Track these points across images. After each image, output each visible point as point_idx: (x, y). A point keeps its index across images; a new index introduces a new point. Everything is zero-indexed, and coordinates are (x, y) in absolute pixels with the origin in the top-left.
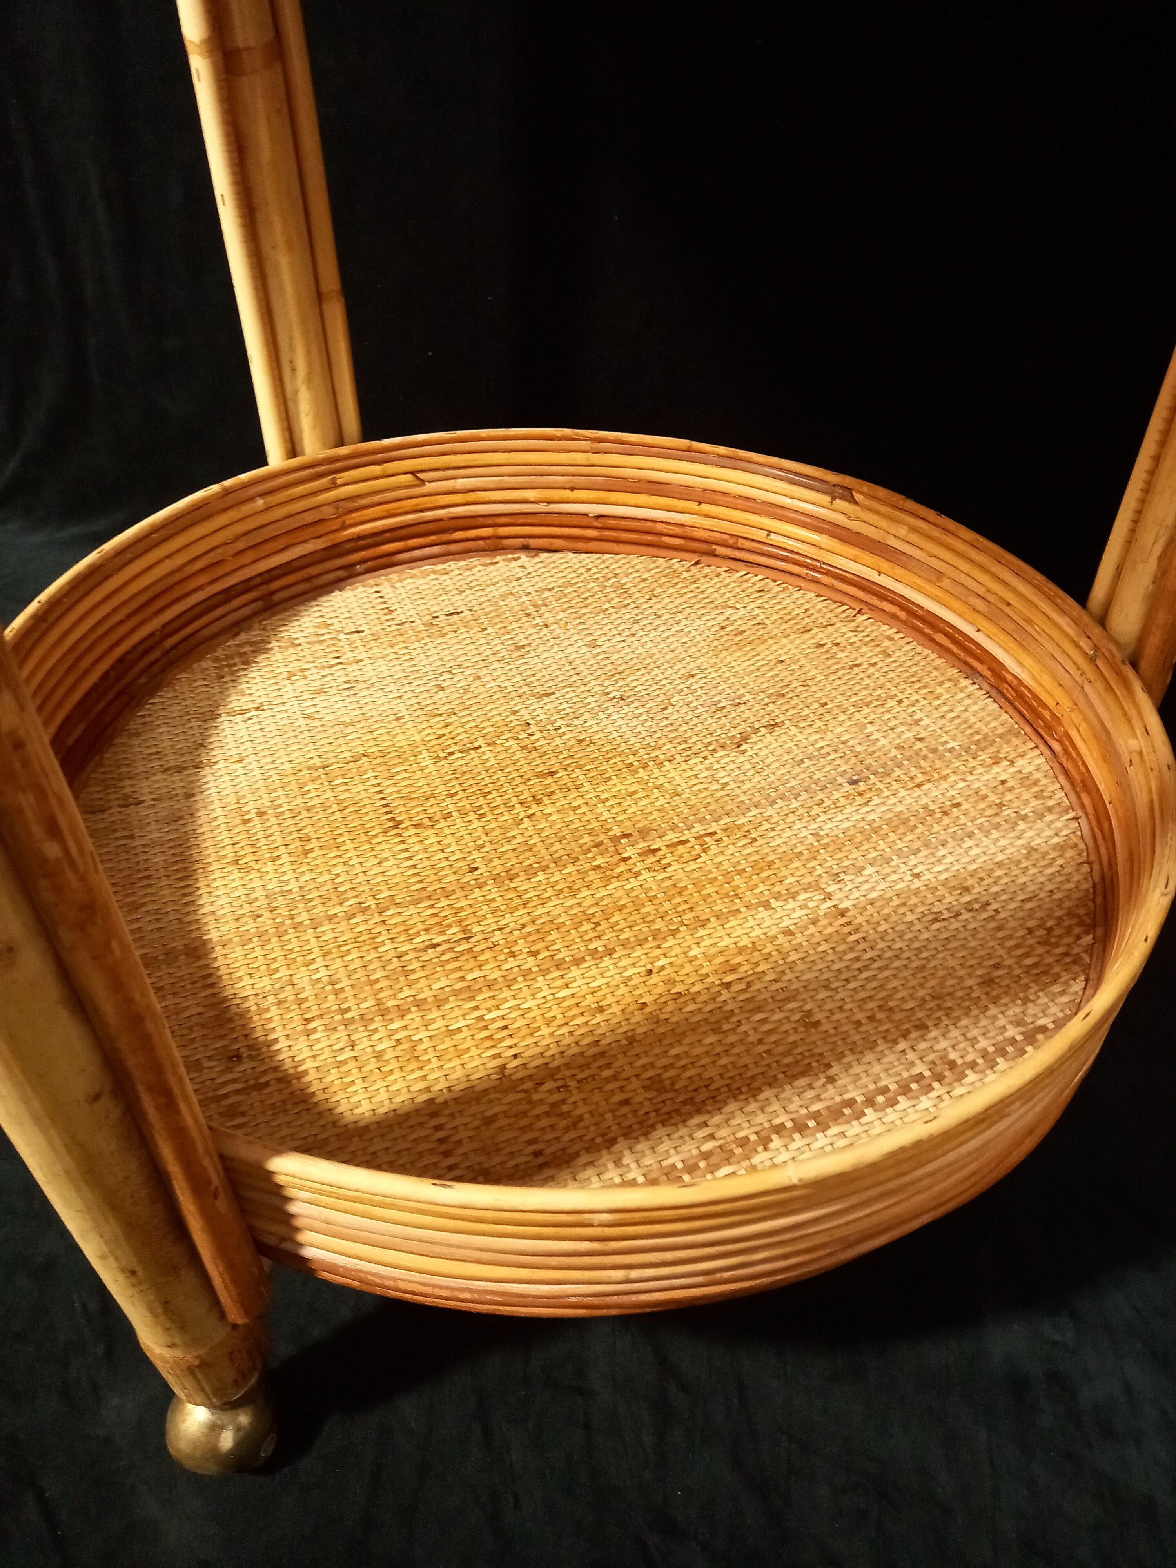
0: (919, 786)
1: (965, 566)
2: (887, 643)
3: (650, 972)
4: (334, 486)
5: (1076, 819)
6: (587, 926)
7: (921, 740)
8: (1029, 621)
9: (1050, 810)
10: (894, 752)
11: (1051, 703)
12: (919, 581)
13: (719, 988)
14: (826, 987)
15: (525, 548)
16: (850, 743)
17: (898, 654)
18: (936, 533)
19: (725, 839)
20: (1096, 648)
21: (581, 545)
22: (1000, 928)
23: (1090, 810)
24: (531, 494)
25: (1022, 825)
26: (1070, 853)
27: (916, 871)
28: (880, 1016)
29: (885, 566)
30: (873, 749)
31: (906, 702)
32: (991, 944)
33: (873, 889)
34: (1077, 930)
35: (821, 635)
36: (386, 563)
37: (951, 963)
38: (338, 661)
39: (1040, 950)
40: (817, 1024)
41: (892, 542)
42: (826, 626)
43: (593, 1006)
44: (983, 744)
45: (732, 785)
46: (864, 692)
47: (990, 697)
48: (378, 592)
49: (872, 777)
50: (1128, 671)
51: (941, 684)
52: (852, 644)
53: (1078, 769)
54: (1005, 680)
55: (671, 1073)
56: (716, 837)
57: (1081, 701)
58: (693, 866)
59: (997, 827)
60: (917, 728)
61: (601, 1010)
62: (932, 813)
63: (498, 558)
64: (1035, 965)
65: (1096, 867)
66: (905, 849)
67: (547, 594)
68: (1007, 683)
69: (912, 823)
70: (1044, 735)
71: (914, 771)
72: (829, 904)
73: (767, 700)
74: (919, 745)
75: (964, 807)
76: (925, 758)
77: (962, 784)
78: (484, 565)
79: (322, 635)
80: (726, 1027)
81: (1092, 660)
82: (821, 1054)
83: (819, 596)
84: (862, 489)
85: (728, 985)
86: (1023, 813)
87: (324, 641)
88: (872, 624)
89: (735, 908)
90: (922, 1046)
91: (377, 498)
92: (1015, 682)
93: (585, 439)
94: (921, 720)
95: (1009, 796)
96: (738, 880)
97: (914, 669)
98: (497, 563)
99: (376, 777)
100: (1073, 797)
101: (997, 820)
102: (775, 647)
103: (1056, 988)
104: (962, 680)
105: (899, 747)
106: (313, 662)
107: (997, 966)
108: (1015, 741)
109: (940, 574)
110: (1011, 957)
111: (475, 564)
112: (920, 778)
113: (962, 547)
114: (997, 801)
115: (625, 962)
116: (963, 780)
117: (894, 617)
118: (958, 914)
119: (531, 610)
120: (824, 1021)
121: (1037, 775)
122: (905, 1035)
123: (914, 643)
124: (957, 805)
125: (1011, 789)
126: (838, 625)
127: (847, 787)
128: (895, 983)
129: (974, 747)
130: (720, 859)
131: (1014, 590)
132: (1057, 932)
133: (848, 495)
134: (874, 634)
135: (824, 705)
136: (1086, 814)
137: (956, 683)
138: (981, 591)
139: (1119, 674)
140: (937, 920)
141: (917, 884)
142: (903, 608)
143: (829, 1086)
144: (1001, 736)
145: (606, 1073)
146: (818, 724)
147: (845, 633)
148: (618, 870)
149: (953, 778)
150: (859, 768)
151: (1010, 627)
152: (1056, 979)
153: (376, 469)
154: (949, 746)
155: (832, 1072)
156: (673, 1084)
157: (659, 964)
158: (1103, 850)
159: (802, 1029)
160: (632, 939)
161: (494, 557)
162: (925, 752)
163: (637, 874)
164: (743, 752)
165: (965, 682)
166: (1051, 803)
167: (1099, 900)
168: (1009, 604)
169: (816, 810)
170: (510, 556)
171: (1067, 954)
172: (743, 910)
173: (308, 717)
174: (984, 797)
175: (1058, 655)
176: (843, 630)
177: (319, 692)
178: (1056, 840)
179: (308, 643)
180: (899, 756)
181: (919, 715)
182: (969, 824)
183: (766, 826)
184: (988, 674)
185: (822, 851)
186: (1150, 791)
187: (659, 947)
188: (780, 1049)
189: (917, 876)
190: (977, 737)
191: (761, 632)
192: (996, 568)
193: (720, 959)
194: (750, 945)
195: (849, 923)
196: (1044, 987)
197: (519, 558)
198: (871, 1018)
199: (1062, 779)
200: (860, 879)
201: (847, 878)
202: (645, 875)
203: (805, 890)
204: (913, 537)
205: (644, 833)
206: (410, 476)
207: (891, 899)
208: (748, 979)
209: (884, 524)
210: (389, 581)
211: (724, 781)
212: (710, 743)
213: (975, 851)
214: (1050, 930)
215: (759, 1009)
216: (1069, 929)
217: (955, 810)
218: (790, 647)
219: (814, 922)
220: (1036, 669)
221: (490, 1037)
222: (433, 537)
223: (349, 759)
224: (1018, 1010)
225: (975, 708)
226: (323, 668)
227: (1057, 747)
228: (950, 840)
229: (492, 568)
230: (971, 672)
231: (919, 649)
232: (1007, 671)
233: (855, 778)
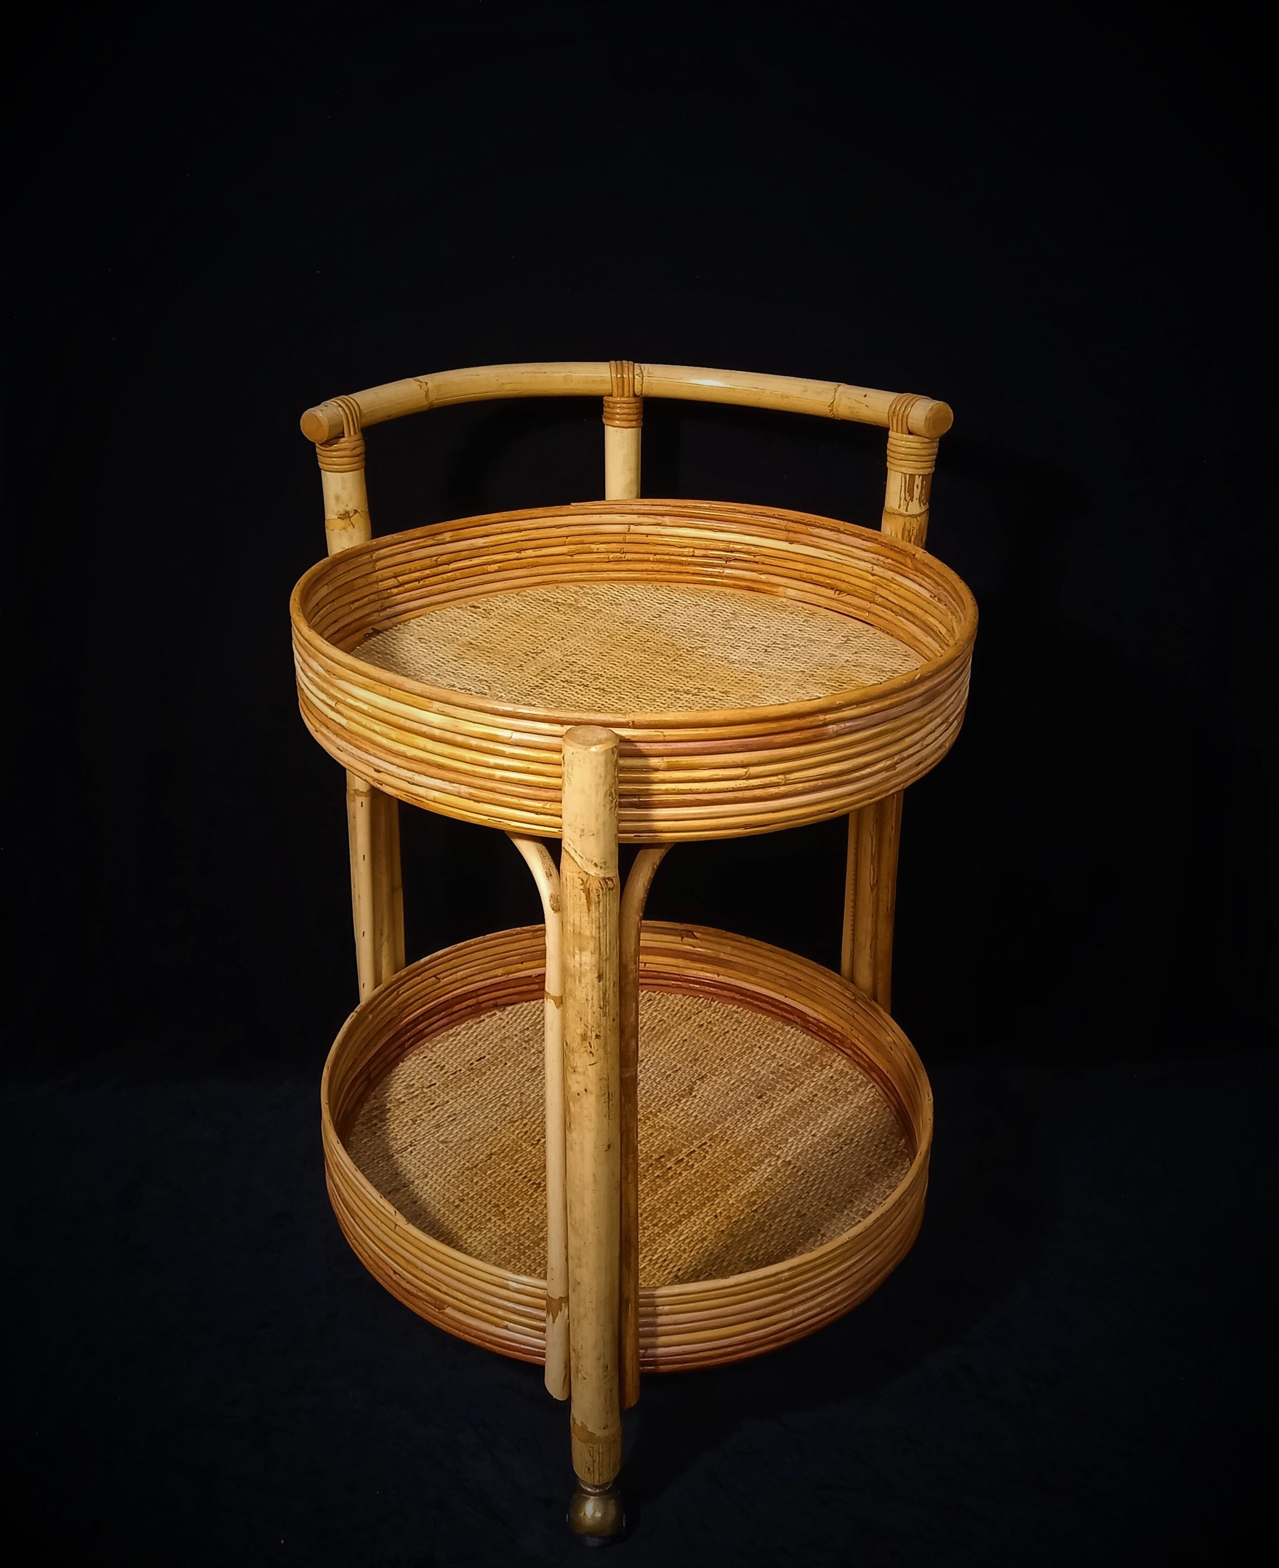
0: (793, 1090)
1: (770, 963)
2: (736, 1015)
3: (716, 1216)
4: (399, 995)
5: (873, 1087)
6: (672, 1206)
7: (781, 1066)
8: (815, 987)
9: (859, 1085)
10: (771, 1076)
11: (839, 1029)
12: (744, 975)
13: (752, 1214)
14: (801, 1198)
15: (496, 1006)
16: (747, 1077)
17: (745, 1021)
18: (749, 948)
19: (713, 1144)
20: (854, 994)
21: (529, 996)
22: (863, 1149)
23: (879, 1080)
24: (500, 971)
25: (850, 1097)
26: (878, 1105)
27: (813, 1133)
28: (830, 1203)
29: (721, 970)
30: (760, 1077)
31: (763, 1047)
32: (862, 1157)
33: (797, 1148)
34: (897, 1140)
35: (698, 1020)
36: (421, 1037)
37: (849, 1171)
38: (434, 1106)
39: (885, 1153)
40: (805, 1215)
41: (722, 956)
42: (698, 1013)
43: (700, 1239)
44: (813, 1059)
45: (700, 1116)
46: (739, 1047)
47: (804, 1033)
48: (425, 1057)
49: (767, 1092)
50: (873, 1003)
51: (776, 1032)
52: (718, 1020)
53: (865, 1061)
54: (810, 1022)
55: (753, 1255)
56: (708, 1144)
57: (855, 1024)
58: (705, 1162)
59: (839, 1101)
60: (776, 1060)
61: (705, 1239)
62: (806, 1103)
63: (482, 1017)
64: (885, 1161)
65: (892, 1107)
66: (802, 1124)
67: (527, 1033)
68: (811, 1023)
69: (799, 1110)
70: (839, 1046)
71: (786, 1084)
72: (780, 1161)
73: (690, 1065)
74: (782, 1069)
75: (819, 1095)
76: (788, 1075)
77: (812, 1084)
78: (477, 1023)
79: (413, 1092)
80: (766, 1229)
81: (854, 1001)
82: (813, 1227)
83: (684, 995)
84: (698, 930)
85: (756, 1211)
86: (848, 1090)
87: (417, 1095)
88: (722, 1006)
89: (738, 1176)
90: (855, 1209)
91: (417, 997)
92: (815, 1022)
93: (528, 931)
94: (775, 1055)
95: (838, 1084)
96: (731, 1163)
97: (758, 1027)
98: (484, 1020)
99: (508, 1164)
100: (868, 1076)
101: (838, 1098)
102: (677, 1033)
103: (899, 1168)
104: (785, 1027)
105: (772, 1073)
106: (420, 1110)
107: (869, 1166)
108: (828, 1054)
109: (756, 970)
110: (874, 1160)
111: (471, 1024)
112: (791, 1087)
113: (766, 953)
114: (834, 1088)
115: (701, 1216)
116: (812, 1081)
117: (733, 998)
118: (842, 1148)
119: (524, 1045)
120: (807, 1213)
121: (846, 1070)
122: (845, 1207)
123: (750, 1012)
124: (816, 1095)
125: (837, 1080)
126: (704, 1011)
127: (758, 1101)
128: (830, 1187)
129: (809, 1063)
130: (716, 1155)
131: (802, 972)
132: (888, 1143)
133: (691, 934)
134: (726, 1012)
135: (722, 1059)
136: (877, 1083)
137: (783, 1030)
138: (782, 975)
139: (870, 1005)
140: (833, 1154)
141: (816, 1140)
142: (737, 993)
143: (824, 1238)
144: (819, 1053)
145: (725, 1264)
146: (725, 1071)
147: (710, 1015)
148: (670, 1175)
149: (807, 1082)
150: (758, 1089)
151: (805, 992)
152: (897, 1164)
153: (418, 979)
154: (796, 1065)
155: (822, 1232)
156: (757, 1259)
157: (718, 1211)
158: (893, 1098)
159: (800, 1219)
160: (698, 1205)
161: (480, 1017)
162: (786, 1072)
163: (680, 1174)
164: (695, 1096)
165: (788, 1028)
166: (858, 1082)
167: (900, 1123)
168: (800, 980)
169: (749, 1117)
170: (489, 1014)
171: (896, 1152)
172: (742, 1175)
173: (443, 1142)
174: (827, 1087)
175: (835, 1002)
176: (708, 1013)
177: (438, 1126)
178: (869, 1100)
179: (409, 1099)
180: (775, 1078)
181: (774, 1053)
182: (826, 1103)
183: (729, 1132)
184: (798, 1020)
185: (763, 1137)
186: (905, 1058)
187: (713, 1204)
188: (795, 1231)
189: (814, 1135)
190: (808, 1057)
191: (664, 1026)
192: (788, 962)
193: (745, 1201)
194: (755, 1191)
195: (795, 1167)
196: (894, 1169)
197: (495, 1014)
198: (827, 1205)
199: (858, 1068)
200: (789, 1145)
201: (782, 1146)
202: (685, 1173)
203: (766, 1157)
204: (736, 952)
205: (670, 1152)
206: (433, 978)
207: (808, 1150)
208: (763, 1205)
209: (716, 947)
210: (427, 1047)
211: (694, 1114)
212: (674, 1097)
213: (835, 1116)
214: (884, 1143)
215: (776, 1217)
216: (893, 1140)
217: (816, 1098)
218: (685, 1030)
219: (779, 1171)
220: (825, 1012)
221: (661, 1266)
222: (443, 1013)
223: (486, 1159)
224: (887, 1182)
225: (799, 1041)
226: (429, 1112)
227: (849, 1052)
228: (821, 1114)
229: (483, 1024)
230: (788, 1021)
231: (754, 1014)
232: (809, 1016)
233: (759, 1095)
